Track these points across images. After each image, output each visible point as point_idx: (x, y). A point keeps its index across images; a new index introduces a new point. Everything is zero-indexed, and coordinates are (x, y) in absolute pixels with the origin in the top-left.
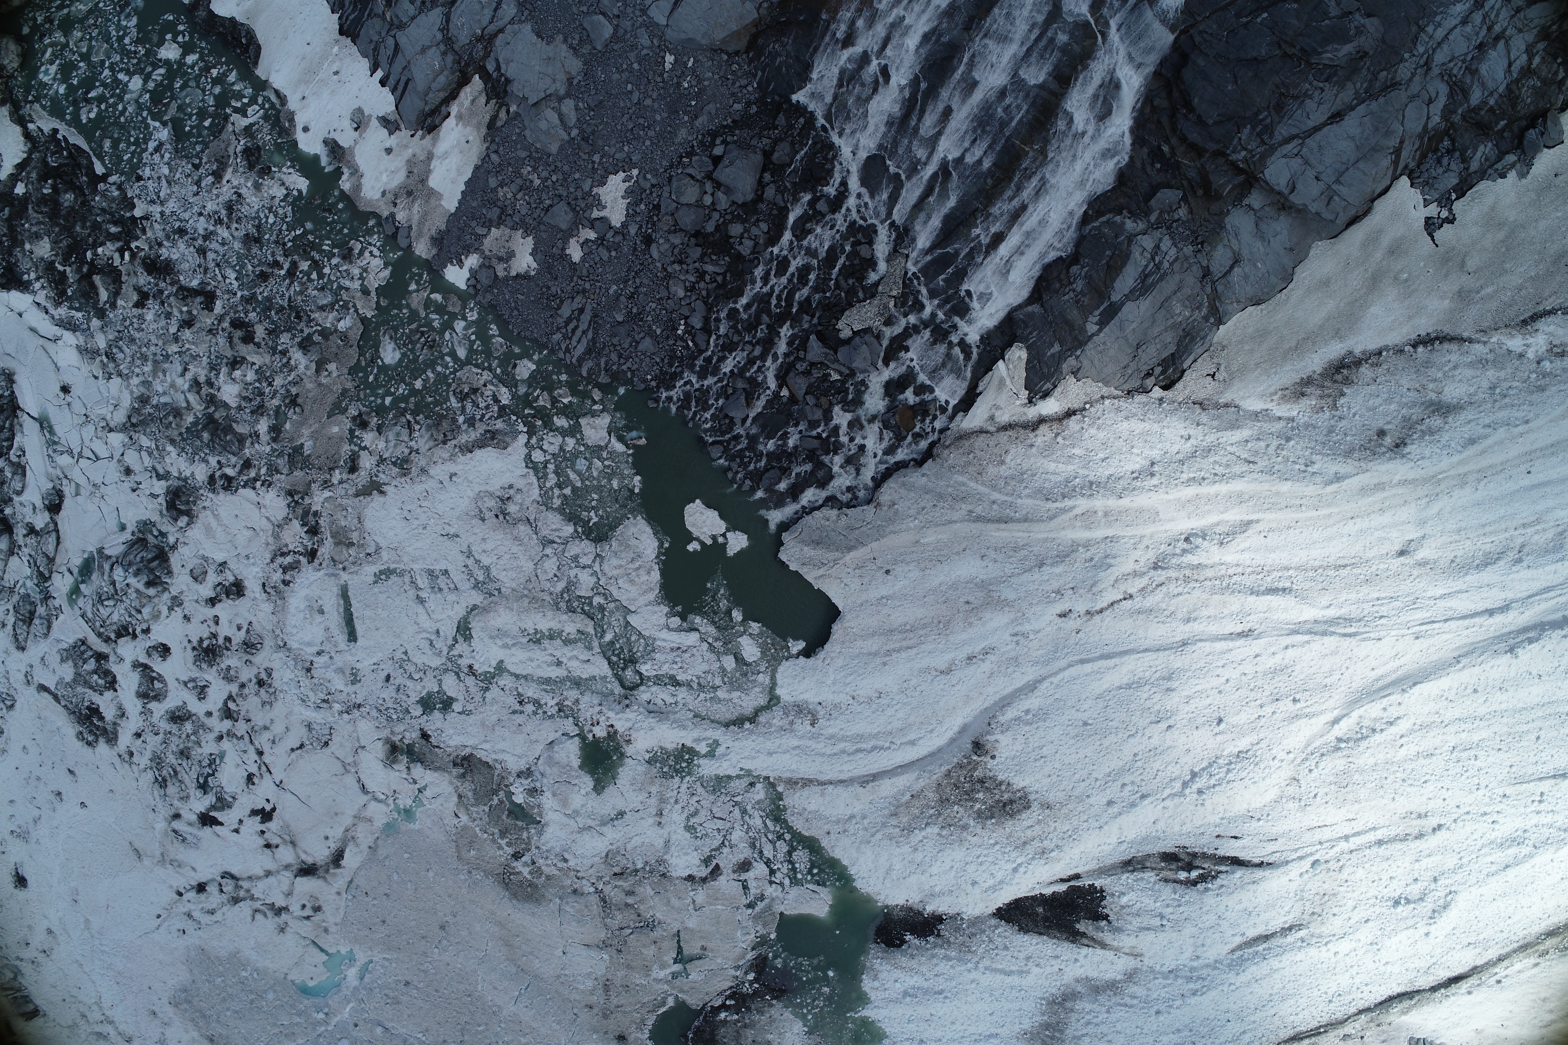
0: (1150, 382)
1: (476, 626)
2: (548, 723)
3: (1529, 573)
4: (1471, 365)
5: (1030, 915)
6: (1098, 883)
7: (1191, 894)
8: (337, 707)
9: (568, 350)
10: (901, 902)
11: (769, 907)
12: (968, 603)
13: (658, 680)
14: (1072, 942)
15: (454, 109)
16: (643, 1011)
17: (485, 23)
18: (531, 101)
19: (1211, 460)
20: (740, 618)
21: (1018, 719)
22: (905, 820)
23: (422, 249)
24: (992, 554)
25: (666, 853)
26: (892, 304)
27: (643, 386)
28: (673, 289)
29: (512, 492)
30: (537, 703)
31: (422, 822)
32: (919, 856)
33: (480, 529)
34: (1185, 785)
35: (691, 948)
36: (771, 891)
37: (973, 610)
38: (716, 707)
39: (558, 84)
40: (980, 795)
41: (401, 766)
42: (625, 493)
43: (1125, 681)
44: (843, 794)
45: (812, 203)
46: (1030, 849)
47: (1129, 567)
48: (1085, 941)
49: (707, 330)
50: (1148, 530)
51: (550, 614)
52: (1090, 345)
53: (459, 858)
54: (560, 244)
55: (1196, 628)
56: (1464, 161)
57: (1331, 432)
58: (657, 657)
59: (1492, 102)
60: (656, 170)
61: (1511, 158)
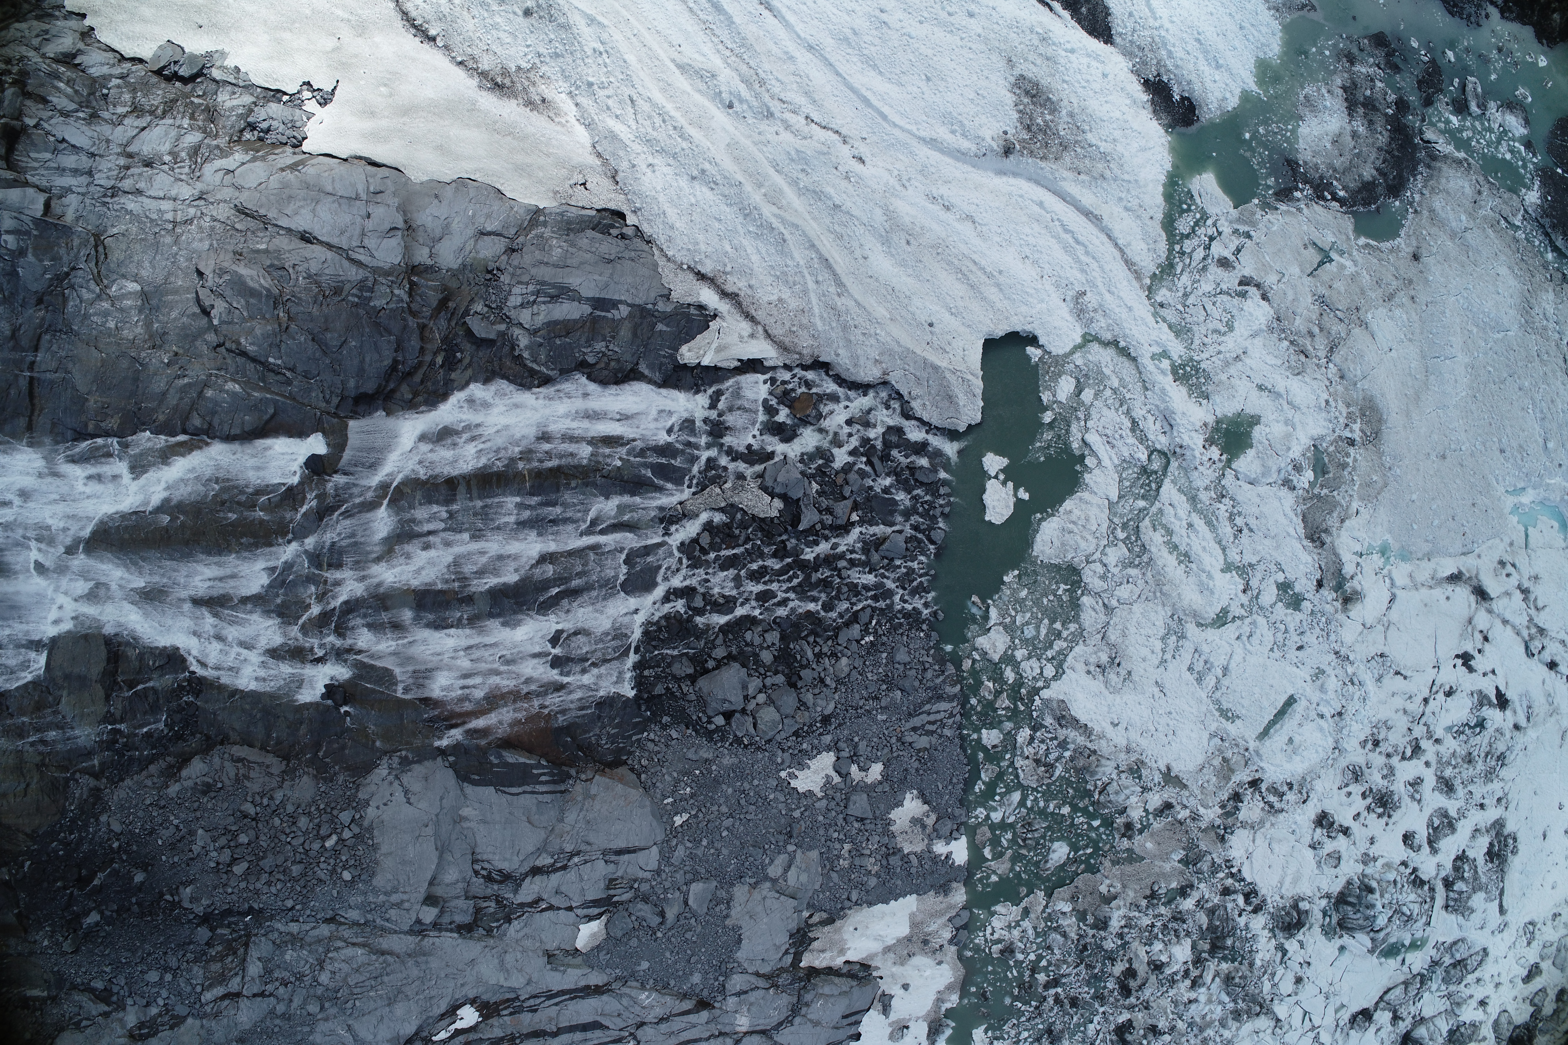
0: (629, 231)
1: (1211, 613)
2: (1239, 498)
5: (1094, 15)
8: (1350, 670)
9: (951, 715)
10: (1155, 123)
11: (1239, 220)
12: (908, 243)
13: (1143, 439)
15: (839, 962)
16: (1384, 256)
17: (761, 992)
18: (794, 903)
19: (655, 134)
20: (1049, 413)
21: (964, 135)
22: (1100, 166)
23: (959, 896)
24: (858, 253)
25: (1261, 330)
26: (728, 485)
27: (934, 634)
28: (847, 670)
29: (1092, 668)
30: (1231, 518)
31: (1382, 536)
32: (1117, 134)
33: (1138, 670)
35: (1314, 257)
37: (911, 236)
38: (1128, 379)
39: (765, 893)
40: (1039, 121)
41: (1355, 584)
42: (1025, 580)
43: (873, 73)
44: (1118, 230)
45: (700, 612)
46: (1050, 52)
47: (786, 136)
49: (855, 618)
50: (746, 142)
51: (1160, 563)
52: (638, 301)
53: (1386, 485)
54: (879, 789)
55: (792, 47)
56: (251, 111)
57: (557, 55)
58: (1126, 454)
59: (186, 122)
60: (770, 759)
61: (216, 74)
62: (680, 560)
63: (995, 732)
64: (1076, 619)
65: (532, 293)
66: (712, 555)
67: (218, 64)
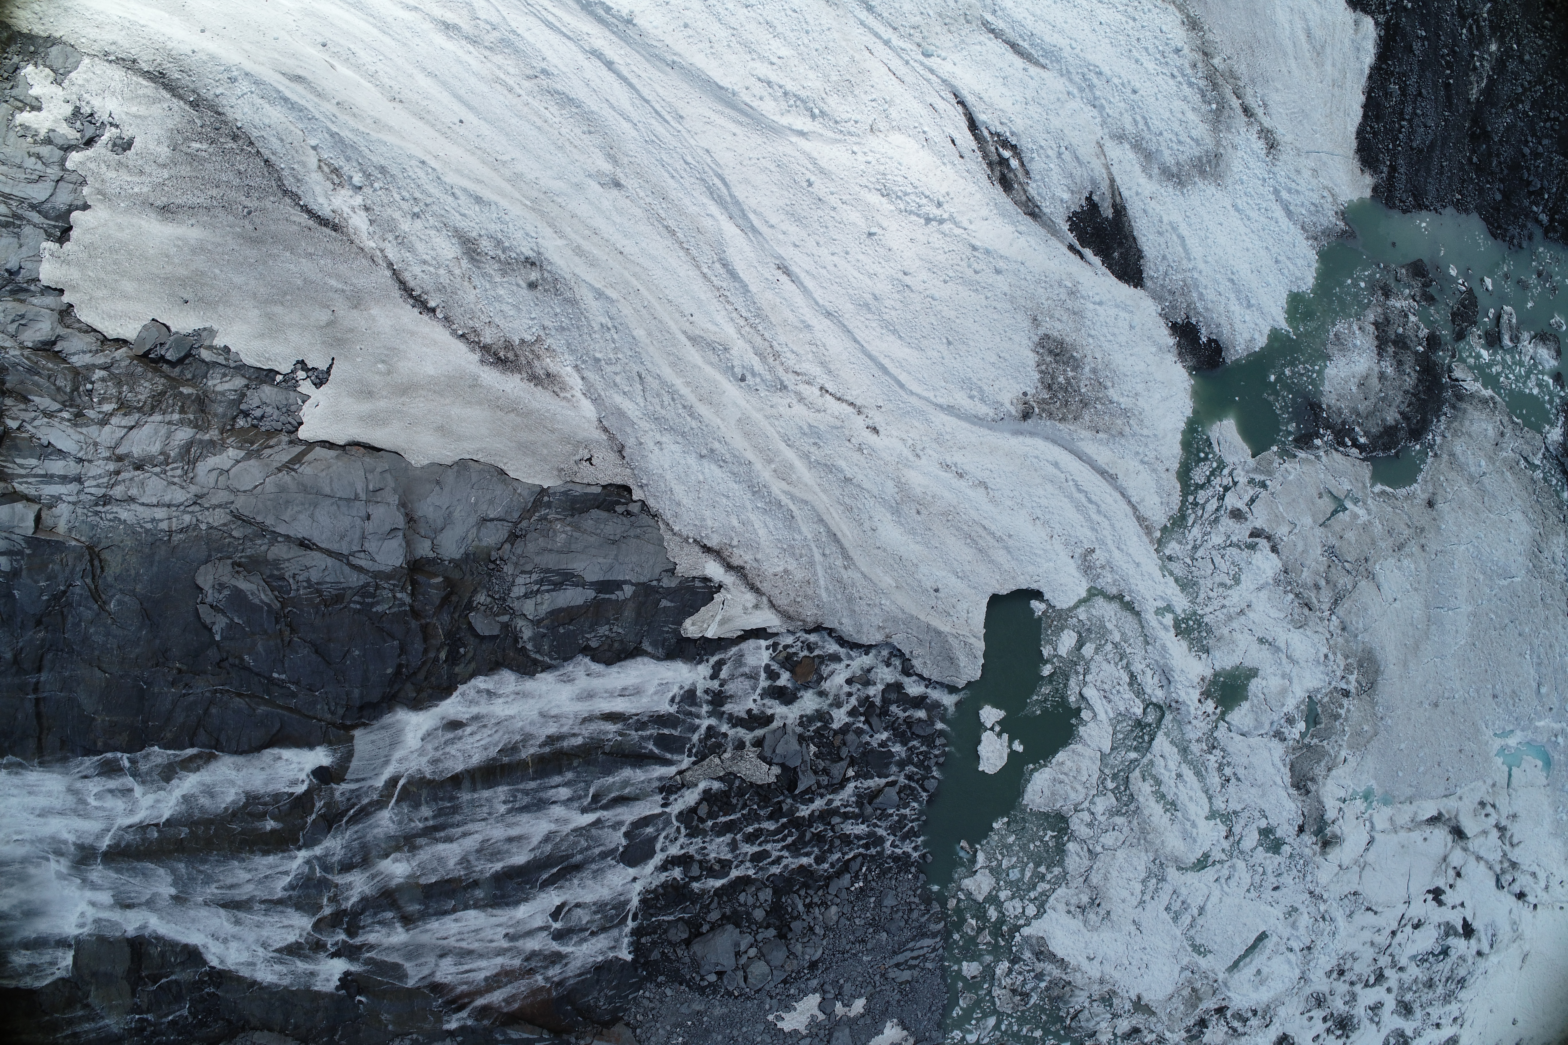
0: (635, 508)
1: (1192, 858)
2: (1230, 749)
3: (548, 54)
4: (411, 249)
5: (1126, 259)
6: (1065, 227)
7: (1025, 144)
8: (1322, 908)
9: (934, 950)
10: (1179, 365)
11: (1256, 470)
13: (1139, 692)
14: (1125, 208)
16: (1398, 504)
19: (663, 412)
20: (1048, 667)
21: (982, 400)
22: (1119, 422)
24: (867, 525)
25: (1267, 584)
27: (921, 876)
28: (835, 918)
29: (1072, 909)
30: (1220, 769)
31: (1367, 782)
32: (1140, 388)
33: (1117, 910)
34: (941, 222)
35: (1326, 505)
36: (1242, 479)
37: (921, 505)
38: (1130, 634)
40: (1061, 379)
41: (1336, 829)
42: (1013, 827)
43: (892, 338)
44: (1132, 486)
46: (1077, 305)
47: (799, 409)
48: (1118, 199)
49: (845, 867)
50: (757, 416)
51: (1146, 811)
52: (643, 579)
53: (1376, 735)
54: (861, 1022)
55: (809, 315)
56: (243, 395)
57: (563, 329)
58: (1122, 709)
59: (176, 417)
60: (759, 1005)
61: (205, 355)
62: (678, 828)
63: (975, 964)
64: (1061, 863)
65: (536, 582)
66: (710, 823)
67: (207, 343)
